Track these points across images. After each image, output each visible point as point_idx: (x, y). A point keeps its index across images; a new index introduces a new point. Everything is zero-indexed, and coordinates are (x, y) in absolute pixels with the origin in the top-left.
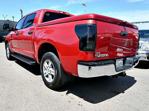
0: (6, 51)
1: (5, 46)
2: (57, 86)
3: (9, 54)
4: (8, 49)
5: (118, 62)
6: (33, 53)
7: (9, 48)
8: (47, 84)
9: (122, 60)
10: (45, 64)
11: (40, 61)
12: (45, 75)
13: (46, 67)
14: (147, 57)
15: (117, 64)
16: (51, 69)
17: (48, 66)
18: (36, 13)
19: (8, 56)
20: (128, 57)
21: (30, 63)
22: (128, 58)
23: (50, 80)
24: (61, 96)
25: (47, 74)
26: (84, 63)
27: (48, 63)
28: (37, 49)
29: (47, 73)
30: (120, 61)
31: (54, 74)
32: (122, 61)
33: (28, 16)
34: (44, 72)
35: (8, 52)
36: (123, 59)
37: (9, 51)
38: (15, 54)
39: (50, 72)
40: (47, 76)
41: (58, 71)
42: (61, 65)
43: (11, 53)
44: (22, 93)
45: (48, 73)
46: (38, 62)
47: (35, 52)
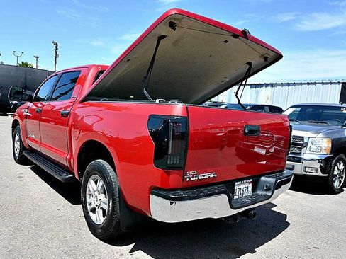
0: (14, 143)
1: (11, 132)
2: (111, 234)
3: (18, 150)
4: (17, 138)
5: (240, 187)
6: (68, 157)
7: (20, 137)
8: (92, 226)
9: (250, 182)
10: (91, 185)
11: (80, 176)
12: (89, 208)
13: (91, 190)
14: (321, 167)
15: (237, 192)
16: (102, 196)
17: (95, 188)
18: (80, 71)
19: (17, 155)
20: (263, 175)
21: (61, 177)
22: (263, 178)
23: (98, 219)
24: (118, 256)
25: (93, 205)
26: (162, 193)
27: (96, 183)
28: (76, 150)
29: (93, 203)
30: (244, 186)
31: (106, 207)
32: (251, 185)
33: (63, 73)
34: (88, 200)
35: (17, 145)
36: (251, 180)
37: (19, 143)
38: (32, 151)
39: (99, 202)
40: (93, 210)
41: (114, 203)
42: (120, 191)
43: (23, 148)
44: (38, 245)
45: (96, 203)
46: (77, 177)
47: (72, 155)
